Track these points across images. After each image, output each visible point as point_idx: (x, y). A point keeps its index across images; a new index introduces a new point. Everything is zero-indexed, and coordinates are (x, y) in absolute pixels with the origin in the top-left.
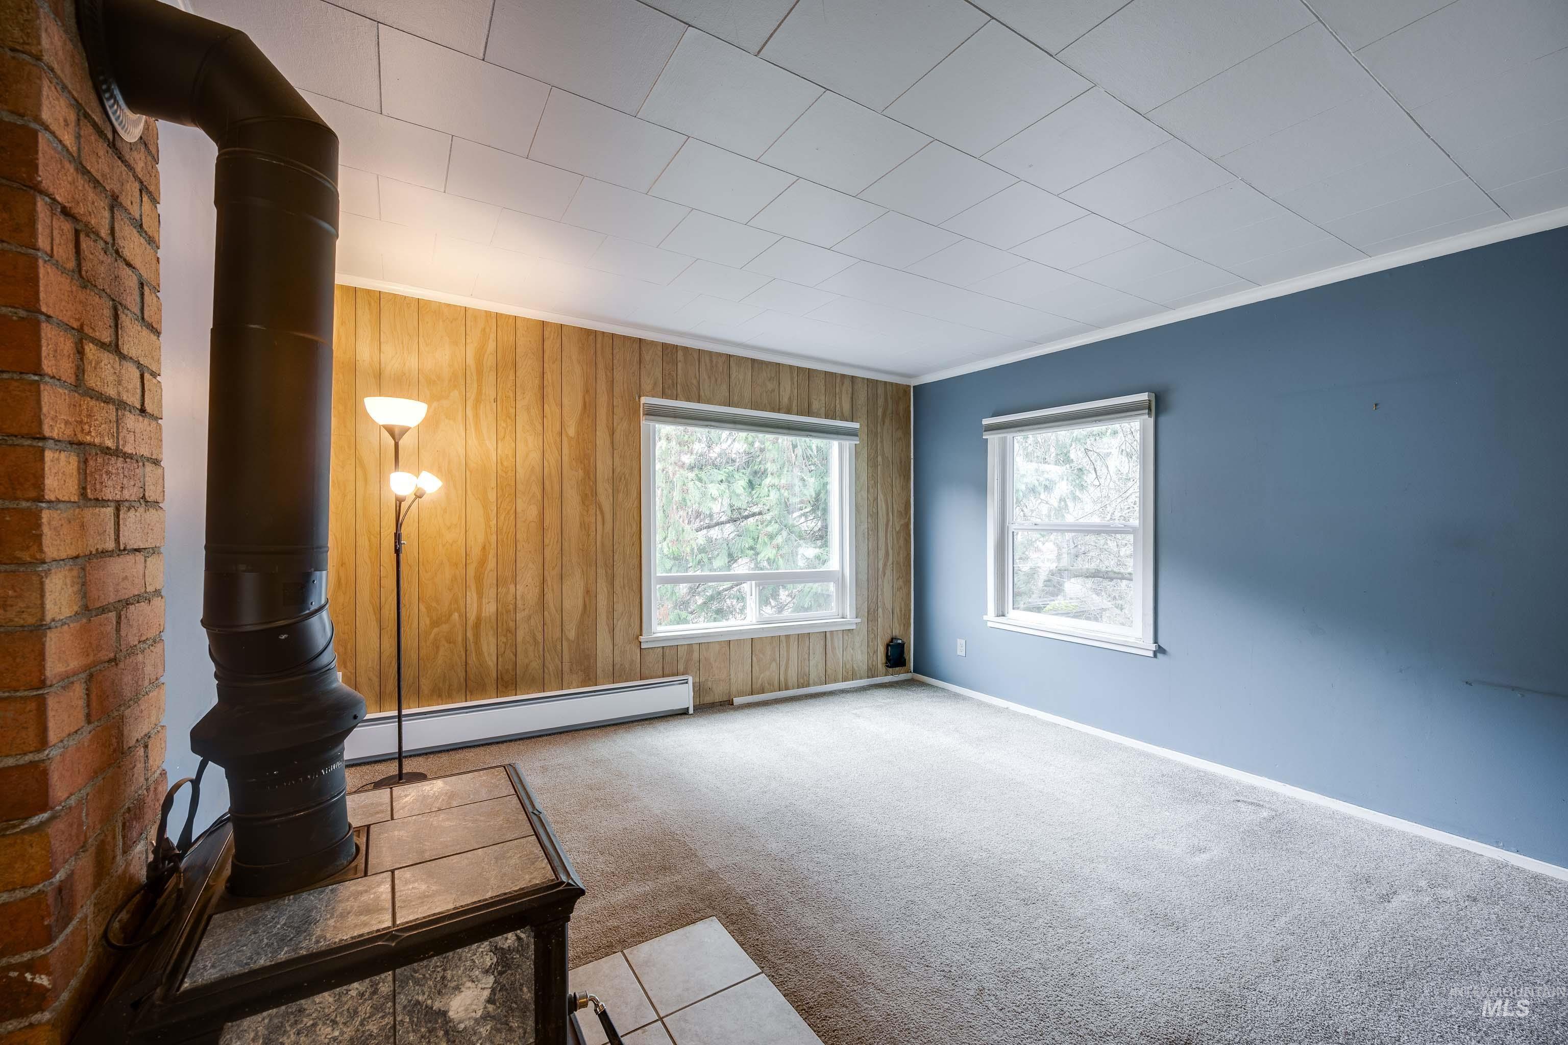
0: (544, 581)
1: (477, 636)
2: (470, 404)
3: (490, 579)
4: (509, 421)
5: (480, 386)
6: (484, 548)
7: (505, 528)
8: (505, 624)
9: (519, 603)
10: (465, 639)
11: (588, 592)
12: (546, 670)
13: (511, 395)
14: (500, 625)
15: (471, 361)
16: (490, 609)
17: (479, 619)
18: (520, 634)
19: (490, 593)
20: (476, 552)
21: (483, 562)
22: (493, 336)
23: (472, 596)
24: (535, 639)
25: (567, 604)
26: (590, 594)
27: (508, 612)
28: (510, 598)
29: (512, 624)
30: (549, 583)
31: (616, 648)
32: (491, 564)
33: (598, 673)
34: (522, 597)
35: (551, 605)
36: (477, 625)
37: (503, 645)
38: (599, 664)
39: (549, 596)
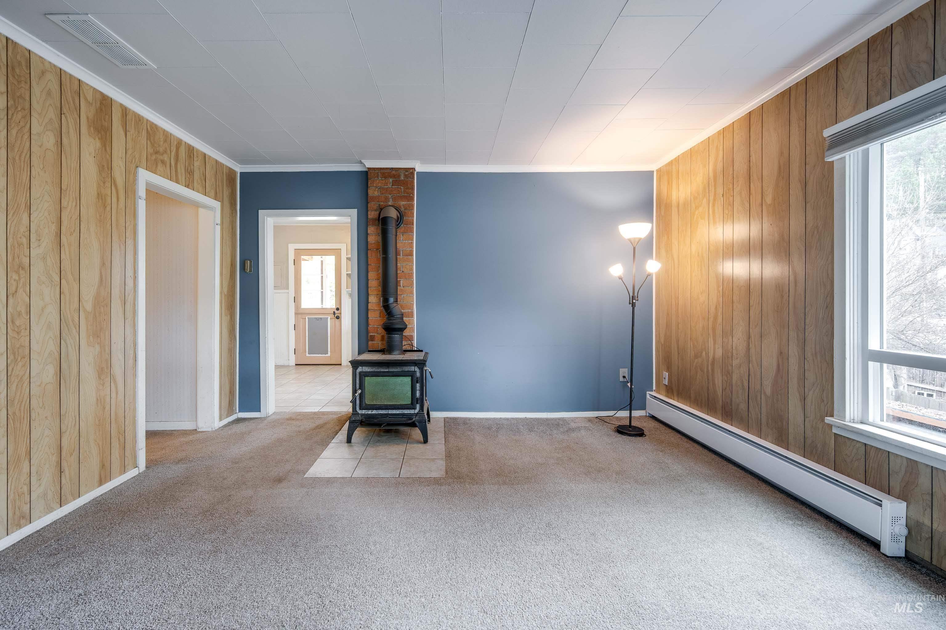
0: (749, 337)
1: (713, 370)
2: (711, 205)
3: (719, 331)
4: (730, 207)
5: (715, 189)
6: (716, 307)
7: (727, 292)
8: (726, 367)
9: (734, 352)
10: (708, 371)
11: (781, 353)
12: (750, 415)
13: (731, 186)
14: (724, 366)
15: (711, 175)
16: (719, 353)
17: (714, 358)
18: (735, 377)
19: (719, 341)
20: (713, 310)
21: (715, 318)
22: (721, 148)
23: (711, 341)
24: (743, 386)
25: (764, 363)
26: (783, 356)
27: (728, 357)
28: (730, 347)
29: (730, 368)
30: (753, 340)
31: (807, 420)
32: (720, 320)
33: (790, 438)
34: (736, 348)
35: (754, 359)
36: (713, 364)
37: (725, 383)
38: (791, 430)
39: (752, 351)
